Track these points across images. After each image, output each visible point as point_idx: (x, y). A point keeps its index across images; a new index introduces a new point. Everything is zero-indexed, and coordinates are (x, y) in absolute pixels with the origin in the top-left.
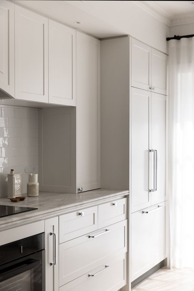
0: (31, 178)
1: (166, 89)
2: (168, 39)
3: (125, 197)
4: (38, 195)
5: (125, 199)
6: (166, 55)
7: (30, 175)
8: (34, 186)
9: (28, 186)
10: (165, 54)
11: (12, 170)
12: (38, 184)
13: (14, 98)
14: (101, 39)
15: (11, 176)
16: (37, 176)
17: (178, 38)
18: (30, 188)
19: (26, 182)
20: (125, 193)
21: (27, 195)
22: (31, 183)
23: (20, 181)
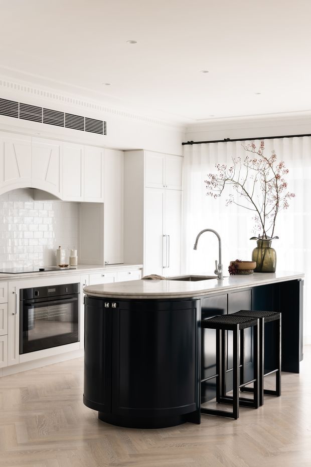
0: (72, 253)
1: (181, 185)
2: (183, 144)
3: (141, 269)
4: (77, 264)
5: (141, 271)
6: (181, 158)
7: (71, 251)
8: (74, 258)
9: (70, 258)
10: (181, 156)
11: (60, 247)
12: (77, 257)
13: (61, 200)
14: (124, 151)
15: (59, 251)
16: (76, 251)
17: (191, 143)
18: (71, 260)
19: (69, 256)
20: (141, 266)
21: (70, 264)
22: (72, 257)
23: (65, 254)
